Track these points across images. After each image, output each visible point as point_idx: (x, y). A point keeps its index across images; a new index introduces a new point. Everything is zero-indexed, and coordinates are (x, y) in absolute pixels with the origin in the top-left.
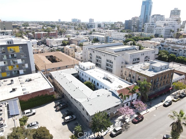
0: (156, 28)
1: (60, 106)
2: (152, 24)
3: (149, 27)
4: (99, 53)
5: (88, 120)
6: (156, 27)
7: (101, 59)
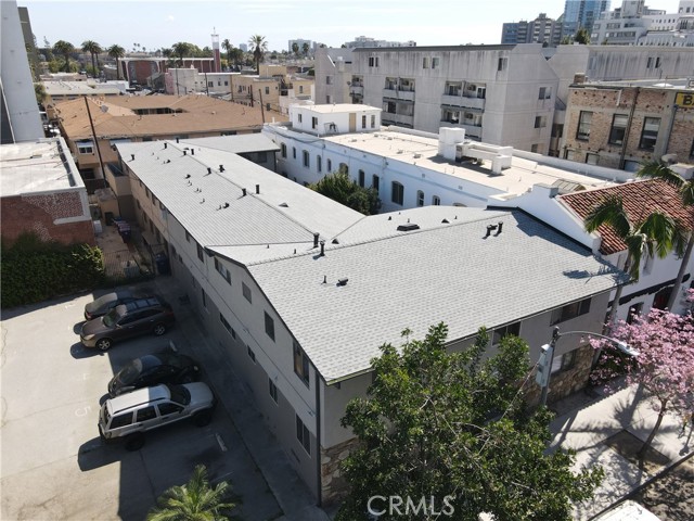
0: (645, 40)
1: (114, 315)
2: (627, 21)
3: (612, 34)
4: (402, 59)
5: (312, 429)
6: (644, 35)
7: (412, 90)
